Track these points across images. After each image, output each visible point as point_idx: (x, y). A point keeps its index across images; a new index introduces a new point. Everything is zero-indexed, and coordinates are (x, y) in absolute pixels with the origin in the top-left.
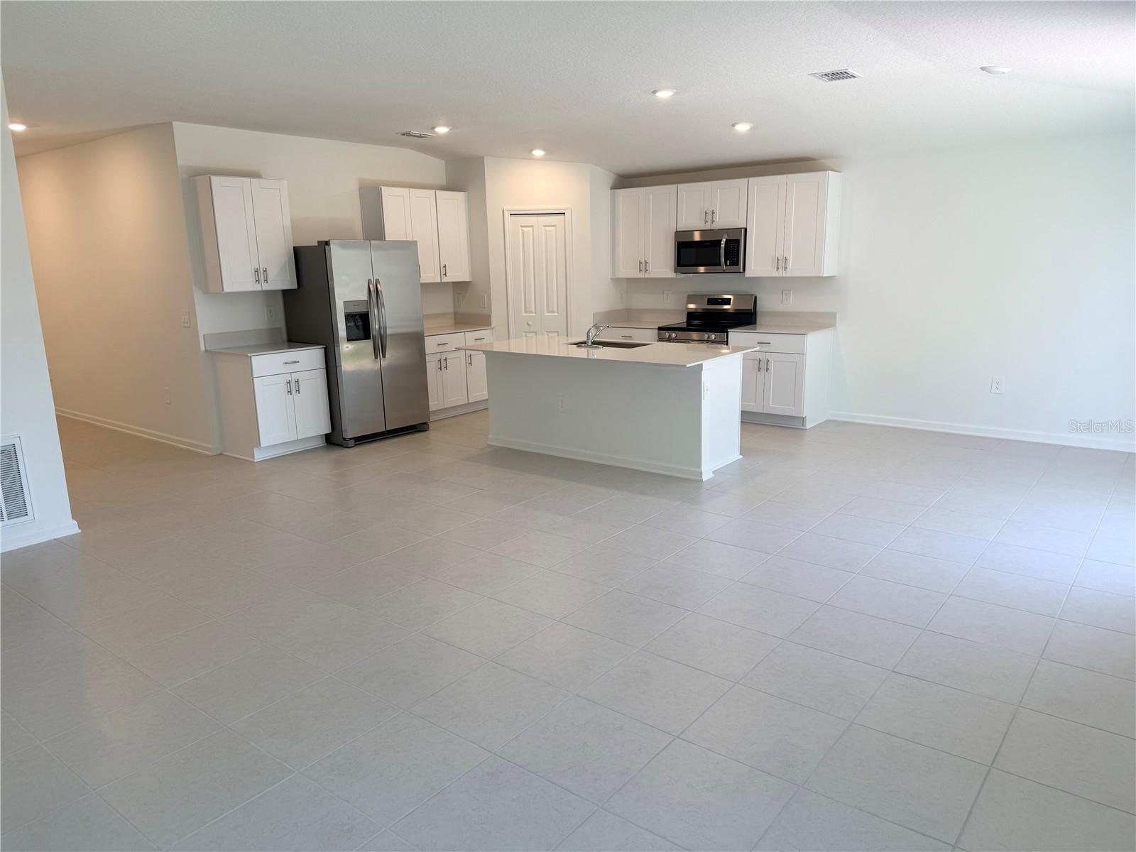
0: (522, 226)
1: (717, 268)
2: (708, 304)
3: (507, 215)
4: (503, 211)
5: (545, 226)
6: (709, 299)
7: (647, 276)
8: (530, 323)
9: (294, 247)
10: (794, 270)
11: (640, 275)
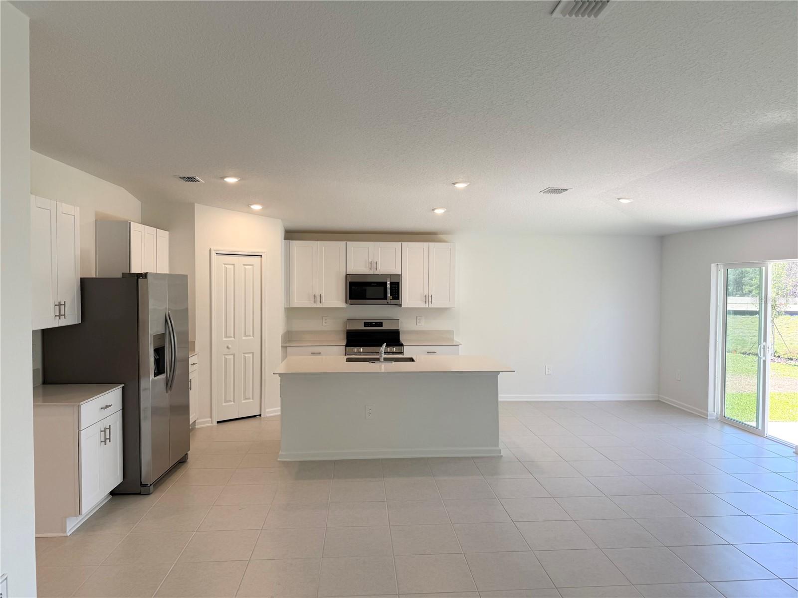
0: (225, 264)
1: (384, 301)
2: (365, 326)
3: (213, 253)
4: (210, 251)
5: (244, 265)
6: (365, 323)
7: (320, 306)
8: (230, 346)
9: (81, 279)
10: (436, 304)
11: (315, 306)
